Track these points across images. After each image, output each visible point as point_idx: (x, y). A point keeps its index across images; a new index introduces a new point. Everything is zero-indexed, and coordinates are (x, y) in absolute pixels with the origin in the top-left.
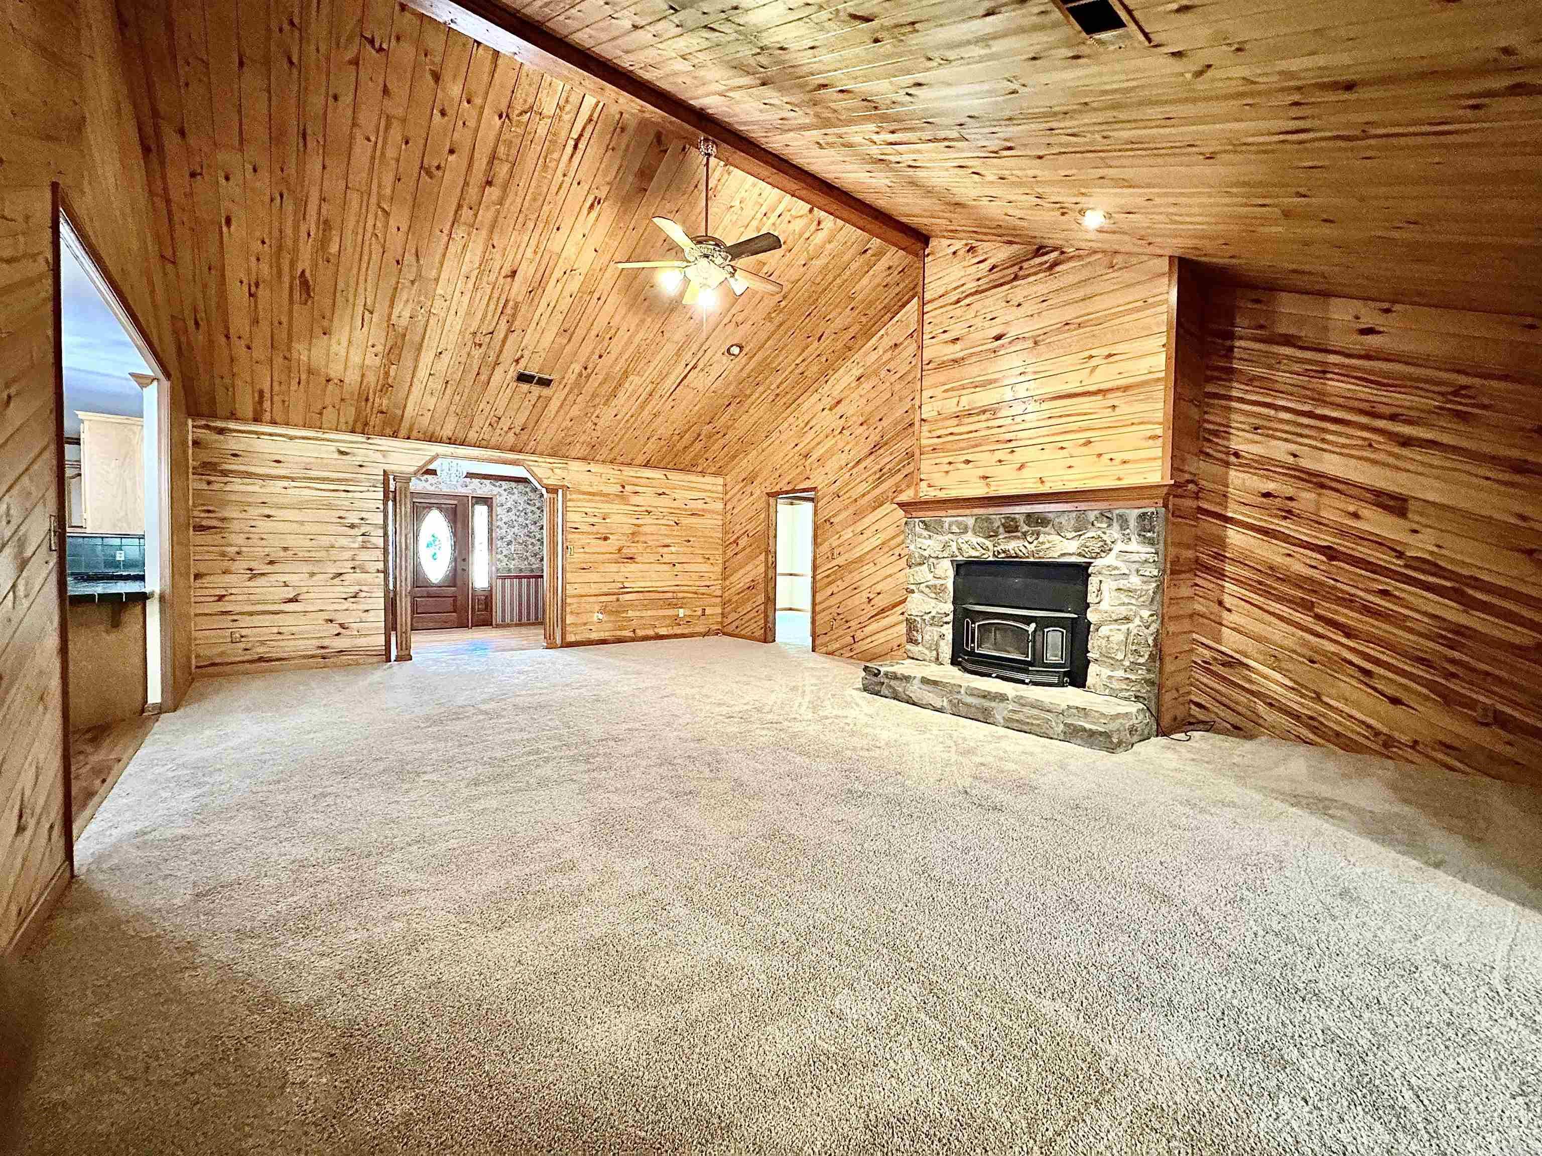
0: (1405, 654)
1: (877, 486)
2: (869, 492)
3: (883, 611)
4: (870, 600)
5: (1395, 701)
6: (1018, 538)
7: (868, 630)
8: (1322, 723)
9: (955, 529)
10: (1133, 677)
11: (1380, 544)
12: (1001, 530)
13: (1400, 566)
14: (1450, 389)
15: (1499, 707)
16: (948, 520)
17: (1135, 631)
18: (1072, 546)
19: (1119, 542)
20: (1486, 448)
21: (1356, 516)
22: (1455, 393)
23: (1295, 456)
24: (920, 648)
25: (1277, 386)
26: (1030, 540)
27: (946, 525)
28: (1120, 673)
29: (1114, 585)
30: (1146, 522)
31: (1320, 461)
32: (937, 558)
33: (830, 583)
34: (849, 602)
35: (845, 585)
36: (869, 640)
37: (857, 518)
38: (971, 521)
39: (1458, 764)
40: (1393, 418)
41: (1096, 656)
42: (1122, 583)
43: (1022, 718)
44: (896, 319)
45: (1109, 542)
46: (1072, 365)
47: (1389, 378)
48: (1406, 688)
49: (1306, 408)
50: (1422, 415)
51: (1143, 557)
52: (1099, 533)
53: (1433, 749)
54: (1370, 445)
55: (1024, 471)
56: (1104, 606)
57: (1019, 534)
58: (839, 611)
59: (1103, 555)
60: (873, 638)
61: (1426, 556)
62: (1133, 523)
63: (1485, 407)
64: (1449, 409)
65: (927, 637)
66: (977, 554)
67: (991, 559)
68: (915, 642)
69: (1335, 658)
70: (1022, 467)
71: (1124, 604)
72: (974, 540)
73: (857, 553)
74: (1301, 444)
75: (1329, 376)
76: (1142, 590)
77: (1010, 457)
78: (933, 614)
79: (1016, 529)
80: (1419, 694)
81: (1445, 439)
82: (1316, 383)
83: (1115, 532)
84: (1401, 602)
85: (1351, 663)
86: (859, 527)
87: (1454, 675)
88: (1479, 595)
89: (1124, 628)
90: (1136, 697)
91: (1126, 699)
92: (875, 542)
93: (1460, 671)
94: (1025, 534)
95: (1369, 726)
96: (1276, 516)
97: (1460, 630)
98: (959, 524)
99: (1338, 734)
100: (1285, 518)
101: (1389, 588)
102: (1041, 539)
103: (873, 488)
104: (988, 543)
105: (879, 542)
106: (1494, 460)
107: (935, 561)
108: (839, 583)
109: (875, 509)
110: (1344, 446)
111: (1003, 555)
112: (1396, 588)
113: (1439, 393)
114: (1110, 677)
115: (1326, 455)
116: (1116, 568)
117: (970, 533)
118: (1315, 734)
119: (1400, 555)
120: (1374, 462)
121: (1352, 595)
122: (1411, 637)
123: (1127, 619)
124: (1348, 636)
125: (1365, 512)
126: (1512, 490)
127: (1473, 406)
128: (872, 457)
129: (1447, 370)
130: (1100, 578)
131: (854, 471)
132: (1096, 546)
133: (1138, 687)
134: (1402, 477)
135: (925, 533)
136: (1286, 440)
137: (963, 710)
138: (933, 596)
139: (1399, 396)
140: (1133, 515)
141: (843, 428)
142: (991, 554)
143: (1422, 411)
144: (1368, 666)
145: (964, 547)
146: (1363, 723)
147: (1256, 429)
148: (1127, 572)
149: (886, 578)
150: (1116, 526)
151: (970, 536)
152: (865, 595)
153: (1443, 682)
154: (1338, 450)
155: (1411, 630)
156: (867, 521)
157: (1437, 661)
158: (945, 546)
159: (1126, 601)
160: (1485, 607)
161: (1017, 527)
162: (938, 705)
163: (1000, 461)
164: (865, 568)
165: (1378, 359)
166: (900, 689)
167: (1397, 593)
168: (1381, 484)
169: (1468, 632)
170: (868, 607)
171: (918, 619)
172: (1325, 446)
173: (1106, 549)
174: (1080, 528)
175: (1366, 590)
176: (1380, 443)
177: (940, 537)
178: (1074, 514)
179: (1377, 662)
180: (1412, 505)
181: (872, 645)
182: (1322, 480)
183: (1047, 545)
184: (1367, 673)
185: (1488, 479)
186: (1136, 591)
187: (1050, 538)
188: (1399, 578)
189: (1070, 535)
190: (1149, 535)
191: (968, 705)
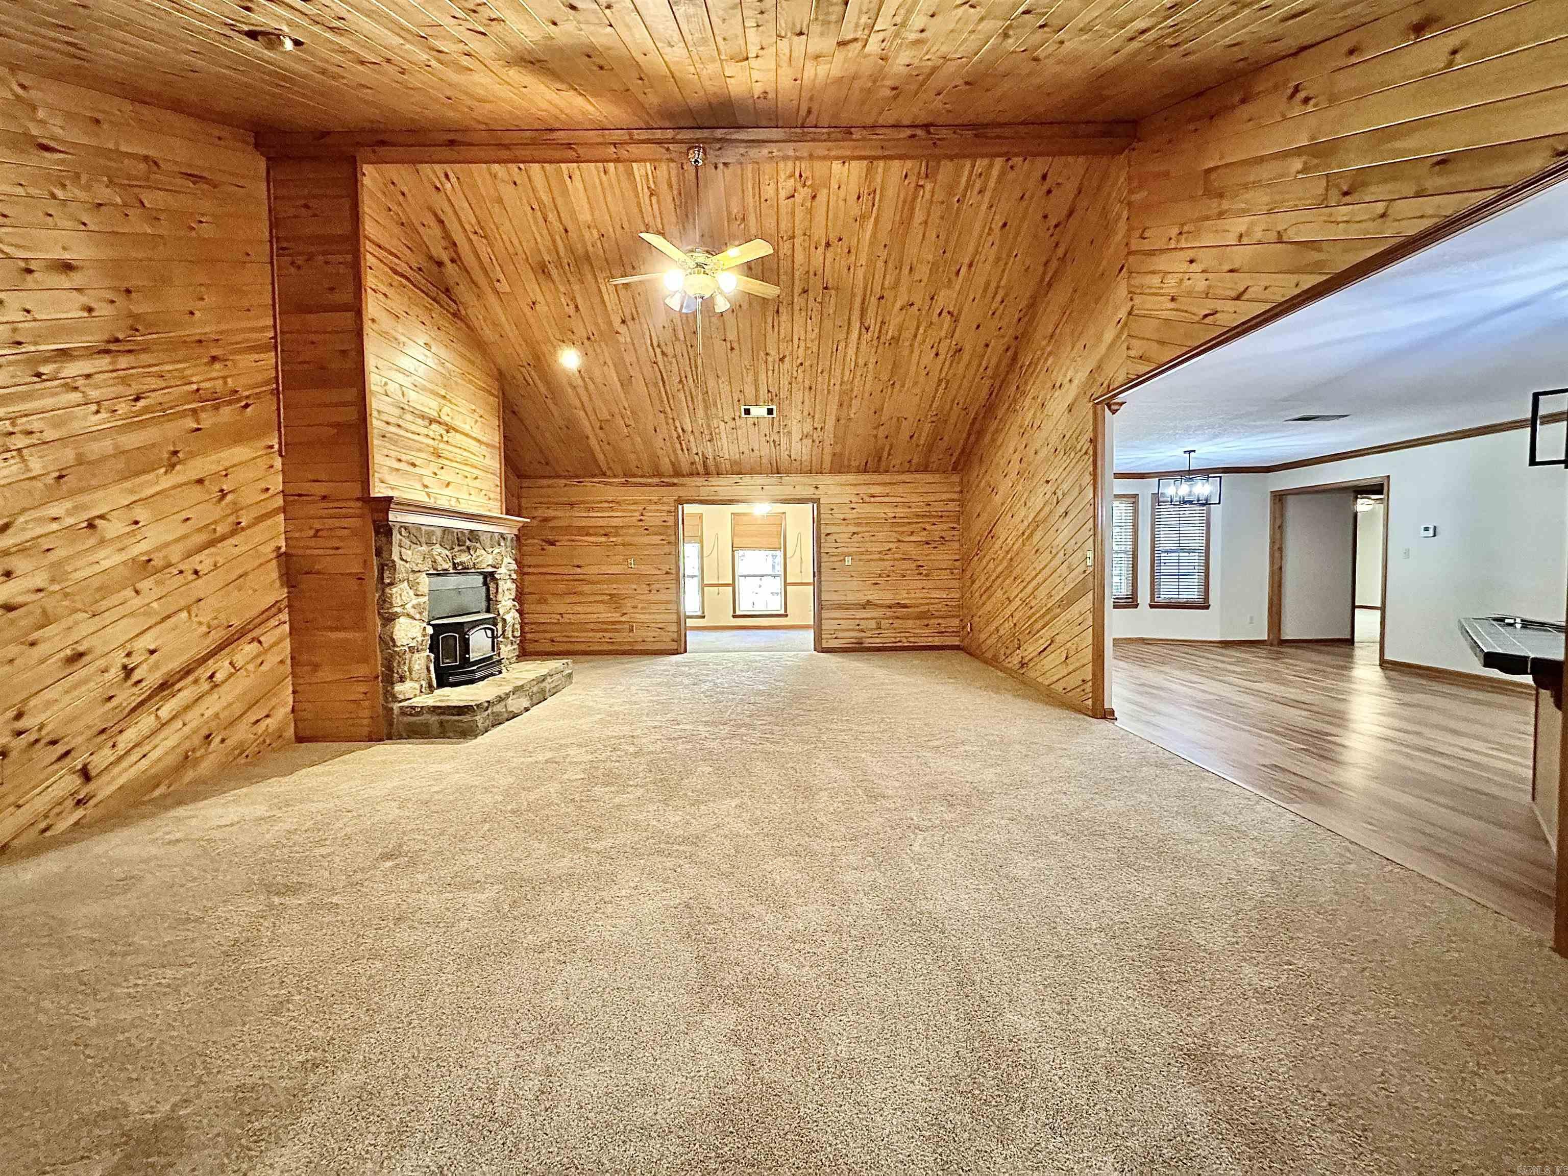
6: (465, 551)
32: (419, 571)
57: (465, 548)
79: (464, 543)
94: (469, 548)
177: (420, 548)
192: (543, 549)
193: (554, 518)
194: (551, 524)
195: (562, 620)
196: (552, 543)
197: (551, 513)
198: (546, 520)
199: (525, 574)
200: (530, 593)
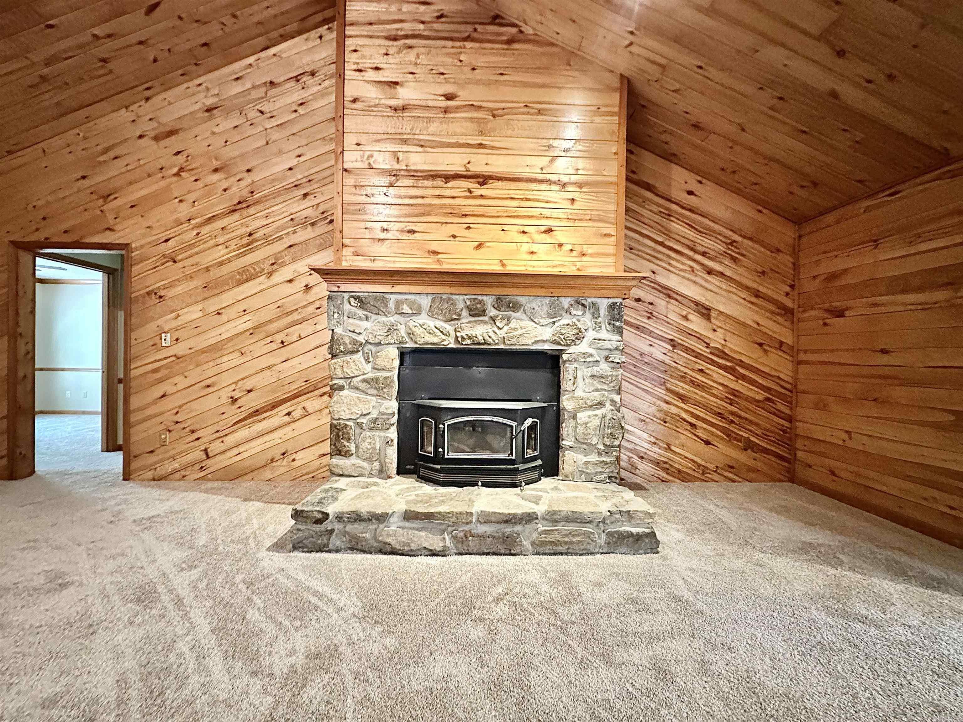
0: (712, 412)
1: (244, 254)
2: (229, 260)
3: (257, 412)
4: (234, 400)
5: (707, 443)
6: (486, 323)
7: (230, 440)
8: (670, 465)
9: (406, 309)
10: (608, 460)
11: (699, 338)
12: (465, 313)
13: (707, 353)
14: (729, 241)
15: (752, 439)
16: (393, 297)
17: (609, 416)
18: (547, 333)
19: (590, 330)
20: (745, 281)
21: (686, 318)
22: (731, 244)
23: (654, 273)
24: (353, 460)
25: (642, 219)
26: (500, 325)
27: (392, 305)
28: (594, 458)
29: (588, 372)
30: (616, 312)
31: (668, 278)
32: (379, 344)
33: (161, 381)
34: (194, 405)
35: (188, 382)
36: (235, 451)
37: (207, 294)
38: (425, 302)
39: (735, 477)
40: (704, 254)
41: (571, 444)
42: (595, 370)
43: (559, 537)
44: (273, 51)
45: (582, 330)
46: (533, 150)
47: (703, 228)
48: (713, 434)
49: (660, 239)
50: (718, 255)
51: (615, 344)
52: (574, 320)
53: (725, 470)
54: (693, 271)
55: (482, 250)
56: (579, 393)
57: (486, 318)
58: (176, 418)
59: (578, 342)
60: (241, 449)
61: (720, 347)
62: (603, 311)
63: (743, 255)
64: (729, 254)
65: (365, 445)
66: (435, 340)
67: (452, 346)
68: (347, 454)
69: (678, 418)
70: (480, 246)
71: (597, 390)
72: (431, 323)
73: (211, 338)
74: (658, 265)
75: (672, 218)
76: (612, 376)
77: (466, 233)
78: (374, 415)
79: (483, 313)
80: (717, 436)
81: (728, 273)
82: (665, 222)
83: (587, 321)
84: (710, 377)
85: (684, 420)
86: (213, 305)
87: (732, 422)
88: (742, 371)
89: (599, 412)
90: (610, 478)
91: (601, 482)
92: (242, 325)
93: (736, 420)
94: (493, 319)
95: (695, 462)
96: (643, 316)
97: (734, 392)
98: (411, 304)
99: (679, 471)
100: (649, 318)
101: (703, 368)
102: (512, 325)
103: (238, 256)
104: (449, 328)
105: (249, 325)
106: (747, 288)
107: (374, 349)
108: (177, 379)
109: (240, 283)
110: (681, 270)
111: (468, 342)
112: (708, 369)
113: (724, 242)
114: (586, 463)
115: (672, 275)
116: (591, 355)
117: (424, 314)
118: (668, 474)
119: (708, 345)
120: (695, 282)
121: (685, 373)
122: (715, 400)
123: (601, 404)
124: (683, 401)
125: (690, 317)
126: (754, 307)
127: (738, 253)
128: (236, 216)
129: (727, 228)
130: (575, 365)
131: (205, 230)
132: (570, 333)
133: (612, 468)
134: (709, 295)
135: (360, 312)
136: (648, 260)
137: (472, 543)
138: (374, 392)
139: (708, 241)
140: (604, 304)
141: (181, 169)
142: (452, 340)
143: (718, 253)
144: (693, 421)
145: (419, 331)
146: (692, 460)
147: (631, 249)
148: (598, 359)
149: (262, 370)
150: (588, 315)
151: (423, 319)
152: (225, 395)
153: (727, 426)
154: (677, 272)
155: (714, 396)
156: (227, 298)
157: (727, 415)
158: (391, 330)
159: (600, 387)
160: (743, 378)
161: (484, 311)
162: (437, 545)
163: (454, 236)
164: (225, 359)
165: (698, 214)
166: (367, 535)
167: (707, 371)
168: (698, 298)
169: (737, 394)
170: (231, 410)
171: (350, 423)
172: (671, 269)
173: (579, 337)
174: (554, 315)
175: (693, 370)
176: (698, 270)
177: (383, 319)
178: (548, 300)
179: (698, 418)
180: (713, 314)
181: (239, 458)
182: (670, 292)
183: (520, 332)
184: (693, 425)
185: (744, 299)
186: (607, 377)
187: (523, 324)
188: (708, 361)
189: (544, 322)
190: (618, 324)
191: (482, 537)
192: (825, 324)
193: (845, 271)
194: (842, 282)
195: (849, 443)
196: (840, 314)
197: (838, 265)
198: (833, 277)
199: (799, 363)
200: (804, 392)
